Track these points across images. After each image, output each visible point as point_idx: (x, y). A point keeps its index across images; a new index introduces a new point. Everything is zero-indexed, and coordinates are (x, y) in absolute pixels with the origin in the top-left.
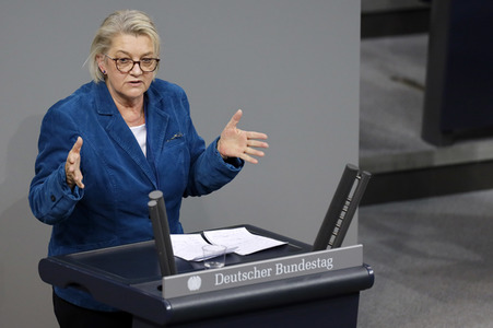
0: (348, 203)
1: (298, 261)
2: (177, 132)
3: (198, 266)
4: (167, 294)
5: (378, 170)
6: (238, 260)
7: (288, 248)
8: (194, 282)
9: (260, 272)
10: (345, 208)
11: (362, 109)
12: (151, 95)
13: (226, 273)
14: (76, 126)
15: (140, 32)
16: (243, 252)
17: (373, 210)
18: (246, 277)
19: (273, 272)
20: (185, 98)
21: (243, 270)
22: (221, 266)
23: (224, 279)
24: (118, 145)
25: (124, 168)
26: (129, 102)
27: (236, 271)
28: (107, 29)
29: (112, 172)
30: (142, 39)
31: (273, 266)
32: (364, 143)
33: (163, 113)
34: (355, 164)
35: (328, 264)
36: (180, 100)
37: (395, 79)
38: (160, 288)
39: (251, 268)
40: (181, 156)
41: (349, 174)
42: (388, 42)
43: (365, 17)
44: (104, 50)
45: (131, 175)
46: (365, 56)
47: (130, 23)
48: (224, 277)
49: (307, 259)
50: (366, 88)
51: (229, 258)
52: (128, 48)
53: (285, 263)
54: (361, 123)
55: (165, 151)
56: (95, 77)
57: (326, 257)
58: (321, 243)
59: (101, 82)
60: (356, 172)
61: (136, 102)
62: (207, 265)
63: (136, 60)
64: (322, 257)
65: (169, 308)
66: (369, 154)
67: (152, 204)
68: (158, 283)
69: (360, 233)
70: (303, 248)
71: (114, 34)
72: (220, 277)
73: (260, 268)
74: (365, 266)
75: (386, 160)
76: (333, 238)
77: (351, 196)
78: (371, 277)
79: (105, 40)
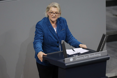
0: (104, 42)
1: (93, 54)
2: (63, 28)
3: (72, 56)
4: (66, 62)
5: (110, 35)
7: (91, 52)
8: (71, 59)
9: (85, 57)
10: (103, 43)
11: (107, 22)
12: (58, 20)
13: (78, 57)
14: (43, 27)
15: (56, 7)
16: (81, 53)
17: (110, 43)
18: (82, 58)
19: (88, 57)
20: (66, 21)
21: (82, 57)
22: (77, 56)
23: (78, 59)
24: (51, 31)
25: (52, 36)
26: (53, 22)
27: (80, 57)
28: (49, 6)
29: (50, 37)
30: (56, 8)
31: (88, 55)
32: (107, 29)
33: (60, 24)
34: (105, 33)
35: (100, 55)
36: (64, 21)
37: (114, 15)
38: (64, 61)
39: (83, 56)
40: (64, 34)
41: (104, 36)
42: (112, 7)
43: (107, 2)
44: (48, 10)
45: (53, 38)
46: (107, 10)
47: (54, 5)
48: (78, 58)
49: (95, 54)
50: (107, 17)
51: (79, 54)
52: (53, 10)
53: (91, 55)
54: (107, 25)
55: (61, 32)
56: (46, 16)
57: (99, 53)
58: (98, 50)
60: (105, 35)
61: (54, 22)
62: (74, 56)
63: (54, 13)
64: (98, 53)
65: (66, 65)
66: (108, 31)
67: (62, 43)
68: (63, 60)
69: (107, 48)
70: (94, 52)
71: (50, 7)
72: (77, 58)
73: (85, 56)
74: (108, 55)
75: (112, 32)
76: (101, 49)
77: (104, 40)
78: (109, 58)
79: (48, 8)
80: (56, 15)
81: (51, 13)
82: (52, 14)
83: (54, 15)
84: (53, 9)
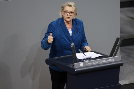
0: (117, 46)
1: (106, 59)
2: (79, 31)
3: (82, 61)
4: (75, 67)
5: (124, 38)
6: (92, 59)
7: (103, 57)
8: (82, 64)
9: (97, 62)
10: (117, 47)
11: (120, 24)
13: (89, 62)
14: (55, 28)
15: (71, 6)
16: (93, 57)
17: (123, 48)
18: (94, 63)
20: (82, 23)
21: (93, 62)
22: (88, 61)
23: (89, 64)
24: (65, 33)
27: (91, 62)
29: (63, 39)
30: (71, 7)
31: (100, 61)
32: (121, 32)
34: (119, 37)
35: (113, 60)
36: (81, 24)
37: (128, 17)
38: (74, 66)
39: (95, 61)
40: (80, 37)
41: (118, 39)
42: (126, 9)
43: (121, 3)
44: (63, 10)
46: (121, 12)
48: (89, 63)
49: (108, 59)
50: (121, 19)
51: (90, 59)
53: (103, 60)
54: (121, 27)
57: (112, 58)
58: (111, 55)
59: (62, 18)
60: (119, 39)
62: (85, 60)
63: (69, 12)
64: (111, 59)
65: (76, 70)
66: (122, 35)
67: (72, 46)
68: (73, 64)
69: (120, 53)
70: (107, 57)
72: (87, 63)
73: (97, 61)
74: (121, 61)
75: (126, 36)
76: (114, 54)
77: (118, 44)
78: (123, 63)
79: (63, 7)
80: (71, 15)
81: (66, 12)
82: (67, 14)
83: (69, 15)
84: (68, 9)
